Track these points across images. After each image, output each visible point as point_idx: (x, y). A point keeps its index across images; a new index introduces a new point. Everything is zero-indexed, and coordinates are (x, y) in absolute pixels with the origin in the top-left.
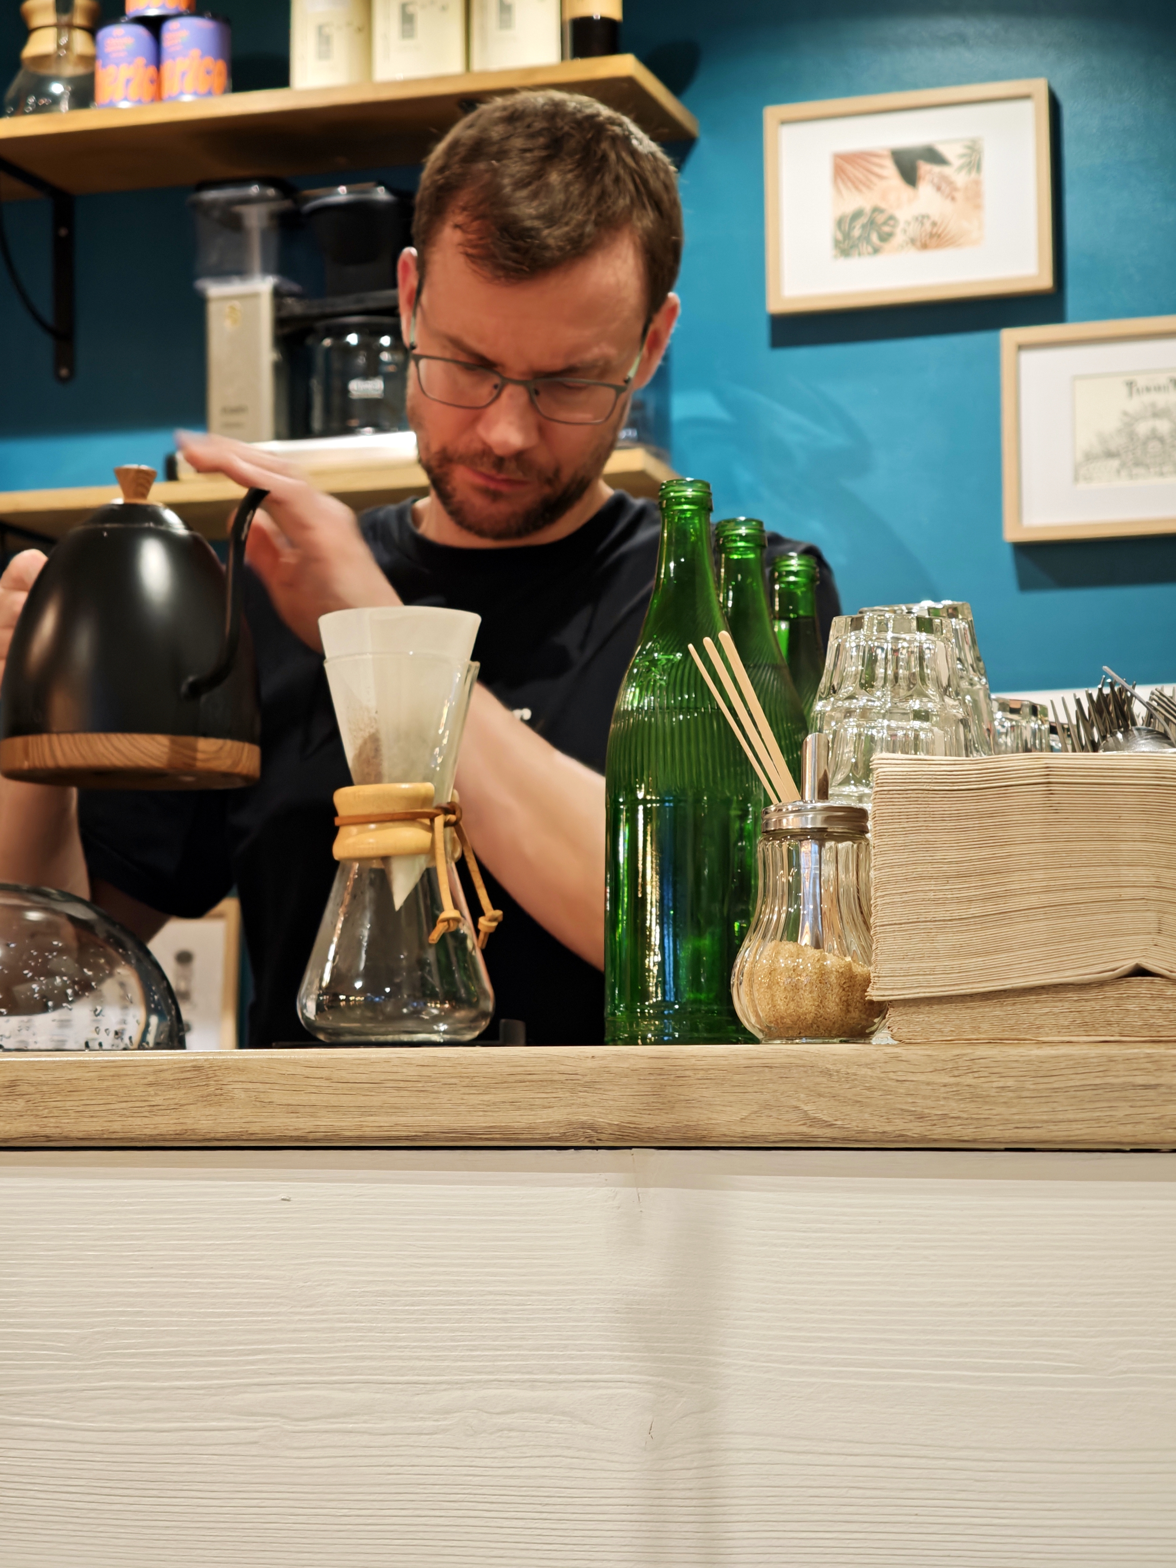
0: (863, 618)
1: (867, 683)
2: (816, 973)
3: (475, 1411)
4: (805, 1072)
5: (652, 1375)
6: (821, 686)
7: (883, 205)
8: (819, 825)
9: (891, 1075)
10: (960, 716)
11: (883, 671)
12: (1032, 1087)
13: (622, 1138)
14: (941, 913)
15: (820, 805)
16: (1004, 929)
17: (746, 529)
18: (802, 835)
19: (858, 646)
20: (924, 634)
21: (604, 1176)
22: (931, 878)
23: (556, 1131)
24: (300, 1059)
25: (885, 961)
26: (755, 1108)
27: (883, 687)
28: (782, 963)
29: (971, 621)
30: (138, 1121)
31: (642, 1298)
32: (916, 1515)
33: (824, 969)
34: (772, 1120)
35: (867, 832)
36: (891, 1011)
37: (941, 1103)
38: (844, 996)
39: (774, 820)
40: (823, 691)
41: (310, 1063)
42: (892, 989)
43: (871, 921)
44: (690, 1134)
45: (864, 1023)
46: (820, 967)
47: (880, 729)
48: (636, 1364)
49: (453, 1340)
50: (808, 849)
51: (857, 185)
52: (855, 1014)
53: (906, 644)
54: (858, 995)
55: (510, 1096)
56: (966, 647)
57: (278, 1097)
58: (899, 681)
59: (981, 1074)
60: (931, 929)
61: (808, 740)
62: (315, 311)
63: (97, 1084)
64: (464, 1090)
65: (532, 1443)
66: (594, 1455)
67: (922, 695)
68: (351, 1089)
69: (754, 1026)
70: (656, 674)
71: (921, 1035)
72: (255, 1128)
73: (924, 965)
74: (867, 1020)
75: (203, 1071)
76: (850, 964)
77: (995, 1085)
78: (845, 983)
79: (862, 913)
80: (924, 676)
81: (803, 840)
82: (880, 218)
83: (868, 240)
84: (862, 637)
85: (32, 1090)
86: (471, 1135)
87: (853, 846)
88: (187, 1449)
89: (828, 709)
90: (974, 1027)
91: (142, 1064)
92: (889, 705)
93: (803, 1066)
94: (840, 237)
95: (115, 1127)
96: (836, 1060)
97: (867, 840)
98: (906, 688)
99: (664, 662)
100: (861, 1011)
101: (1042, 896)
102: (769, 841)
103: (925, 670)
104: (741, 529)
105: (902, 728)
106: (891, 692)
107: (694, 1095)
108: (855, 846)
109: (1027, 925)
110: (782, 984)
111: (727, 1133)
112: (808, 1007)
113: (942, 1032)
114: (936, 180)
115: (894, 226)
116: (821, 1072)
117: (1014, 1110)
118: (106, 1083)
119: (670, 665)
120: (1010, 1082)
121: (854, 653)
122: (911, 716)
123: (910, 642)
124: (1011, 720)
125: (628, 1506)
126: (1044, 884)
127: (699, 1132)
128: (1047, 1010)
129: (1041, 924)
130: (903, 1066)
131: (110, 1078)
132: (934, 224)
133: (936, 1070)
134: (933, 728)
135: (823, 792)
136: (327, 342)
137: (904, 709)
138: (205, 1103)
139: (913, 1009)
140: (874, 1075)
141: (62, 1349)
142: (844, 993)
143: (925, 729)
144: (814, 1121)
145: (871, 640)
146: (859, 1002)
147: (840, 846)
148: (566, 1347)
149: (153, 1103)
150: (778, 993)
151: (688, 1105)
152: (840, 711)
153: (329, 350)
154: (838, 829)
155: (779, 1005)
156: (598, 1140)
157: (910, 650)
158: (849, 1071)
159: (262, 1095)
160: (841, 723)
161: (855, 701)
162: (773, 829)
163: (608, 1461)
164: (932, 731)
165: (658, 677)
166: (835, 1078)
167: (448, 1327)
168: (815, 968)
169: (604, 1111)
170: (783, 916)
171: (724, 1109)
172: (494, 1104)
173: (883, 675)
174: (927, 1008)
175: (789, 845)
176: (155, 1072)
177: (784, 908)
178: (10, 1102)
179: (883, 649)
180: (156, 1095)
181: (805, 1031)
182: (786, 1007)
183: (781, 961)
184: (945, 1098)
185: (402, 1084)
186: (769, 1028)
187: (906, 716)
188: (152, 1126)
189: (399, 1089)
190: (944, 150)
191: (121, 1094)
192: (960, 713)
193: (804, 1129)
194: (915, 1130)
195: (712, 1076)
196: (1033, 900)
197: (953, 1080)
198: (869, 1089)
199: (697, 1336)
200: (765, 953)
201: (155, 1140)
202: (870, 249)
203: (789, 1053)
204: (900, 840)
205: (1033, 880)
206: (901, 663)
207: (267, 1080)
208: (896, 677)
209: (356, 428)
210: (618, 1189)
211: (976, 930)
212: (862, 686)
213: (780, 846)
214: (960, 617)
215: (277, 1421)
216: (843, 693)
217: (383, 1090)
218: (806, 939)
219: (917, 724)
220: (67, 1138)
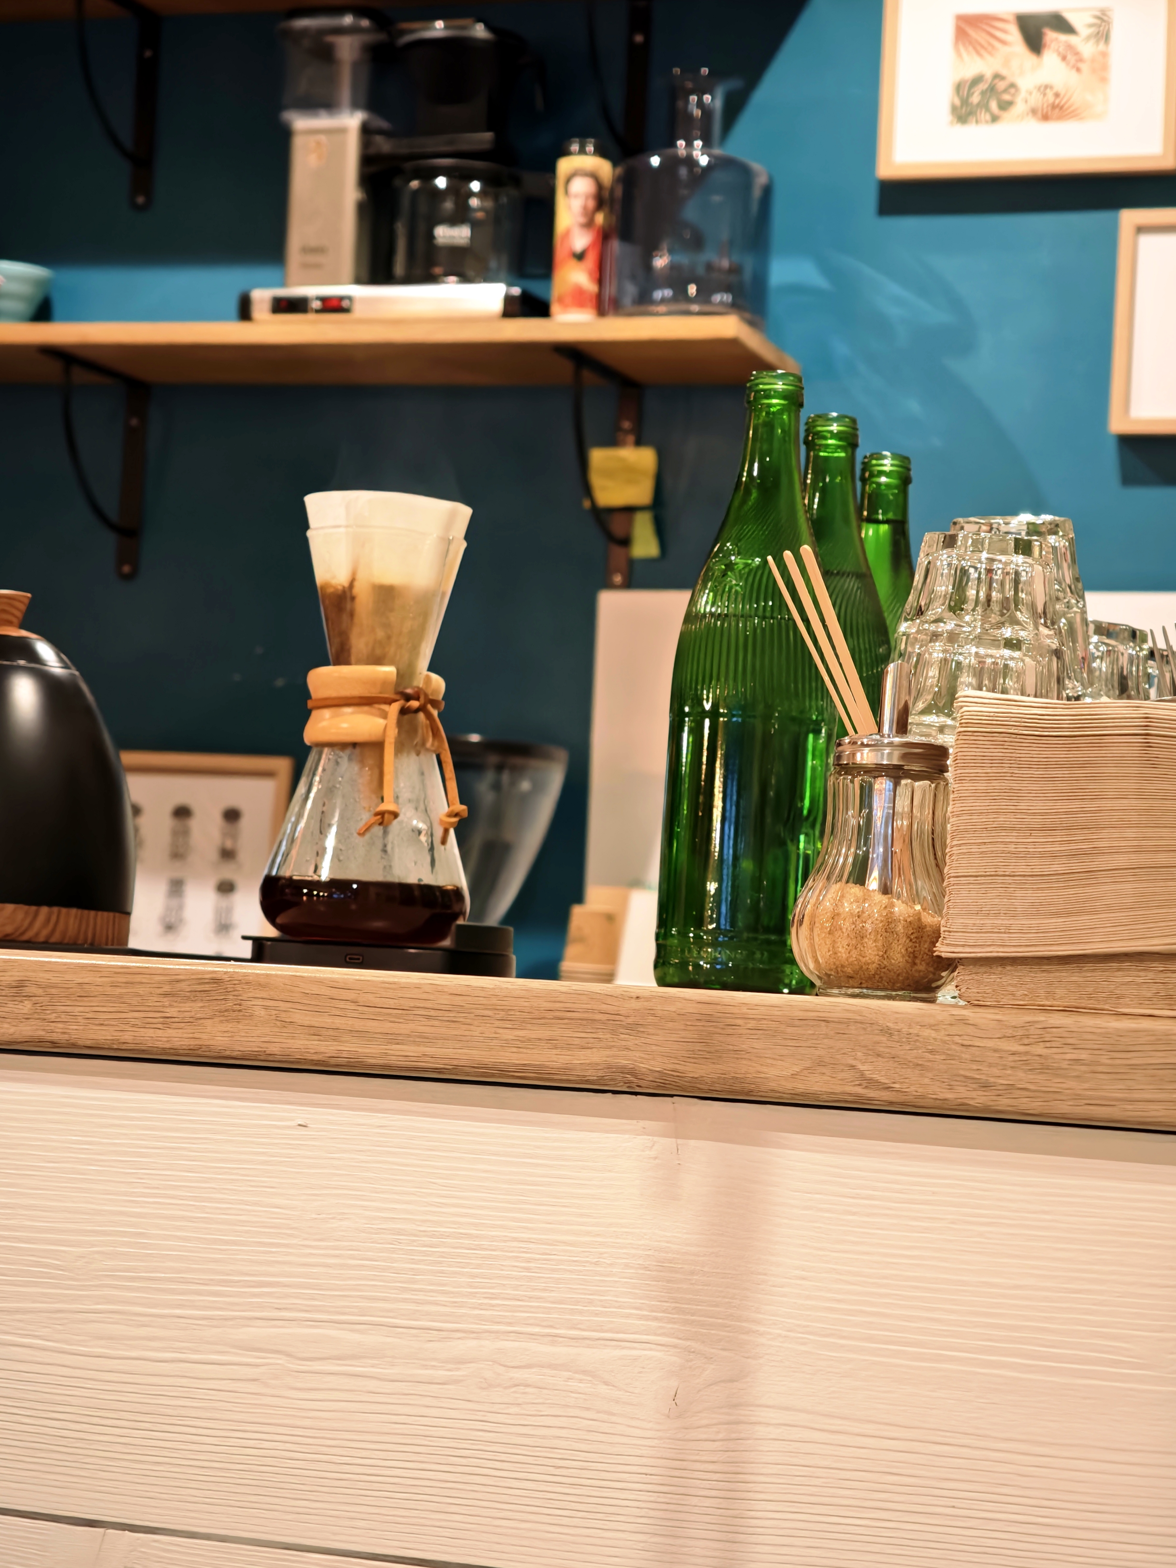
0: (957, 535)
1: (956, 605)
2: (882, 921)
3: (490, 1363)
4: (864, 1029)
5: (680, 1339)
6: (907, 607)
7: (1004, 72)
8: (895, 762)
9: (957, 1039)
10: (1054, 647)
11: (974, 592)
12: (1109, 1062)
13: (663, 1085)
14: (1022, 868)
15: (897, 740)
16: (1087, 890)
17: (838, 426)
18: (878, 770)
19: (950, 565)
20: (1021, 556)
21: (642, 1123)
22: (1013, 829)
23: (594, 1074)
24: (325, 979)
25: (957, 914)
26: (808, 1064)
27: (973, 610)
28: (847, 907)
29: (1072, 538)
30: (150, 1033)
31: (674, 1256)
32: (954, 1507)
33: (891, 918)
34: (826, 1078)
35: (947, 771)
36: (960, 968)
37: (1009, 1072)
38: (911, 947)
39: (847, 753)
40: (908, 610)
41: (335, 984)
42: (963, 946)
43: (945, 871)
44: (737, 1087)
45: (931, 976)
46: (887, 915)
47: (969, 654)
48: (664, 1325)
49: (471, 1287)
50: (882, 785)
51: (978, 49)
52: (922, 967)
53: (1000, 566)
54: (926, 946)
55: (544, 1033)
56: (1065, 565)
57: (300, 1017)
58: (992, 604)
59: (1053, 1044)
60: (1010, 884)
61: (889, 669)
62: (404, 151)
63: (109, 990)
64: (498, 1023)
65: (549, 1401)
66: (614, 1419)
67: (1015, 622)
68: (379, 1014)
69: (812, 973)
70: (732, 580)
71: (991, 998)
72: (274, 1049)
73: (1000, 922)
74: (934, 974)
75: (222, 984)
76: (919, 913)
77: (1068, 1056)
78: (912, 933)
79: (936, 858)
80: (1018, 600)
81: (877, 777)
82: (1001, 85)
83: (988, 109)
84: (954, 556)
85: (40, 992)
86: (503, 1072)
87: (930, 786)
88: (184, 1382)
89: (914, 630)
90: (1049, 993)
91: (158, 972)
92: (979, 630)
93: (861, 1023)
94: (957, 102)
95: (126, 1037)
96: (897, 1018)
97: (945, 780)
98: (998, 613)
99: (741, 566)
100: (928, 964)
101: (1133, 856)
102: (841, 775)
103: (1020, 594)
104: (832, 425)
105: (992, 656)
106: (982, 616)
107: (743, 1046)
108: (933, 785)
109: (1113, 887)
110: (844, 930)
111: (776, 1089)
112: (872, 957)
113: (1013, 995)
114: (1061, 49)
115: (1013, 95)
116: (881, 1030)
117: (1086, 1086)
118: (118, 991)
119: (747, 570)
120: (1084, 1055)
121: (946, 571)
122: (1003, 642)
123: (1006, 564)
124: (1107, 645)
125: (646, 1475)
126: (1135, 843)
127: (746, 1085)
128: (1130, 979)
129: (1129, 886)
130: (970, 1030)
131: (123, 985)
132: (1057, 95)
133: (1005, 1037)
134: (1024, 658)
135: (902, 726)
136: (415, 184)
137: (994, 636)
138: (222, 1018)
139: (983, 969)
140: (939, 1037)
141: (57, 1268)
142: (910, 944)
143: (1016, 658)
144: (871, 1083)
145: (964, 559)
146: (927, 954)
147: (917, 784)
148: (591, 1302)
149: (168, 1015)
150: (840, 939)
151: (736, 1056)
152: (926, 634)
153: (416, 193)
154: (916, 767)
155: (840, 952)
156: (637, 1086)
157: (1005, 571)
158: (911, 1031)
159: (283, 1015)
160: (926, 647)
161: (942, 624)
162: (845, 762)
163: (629, 1426)
164: (1023, 661)
165: (734, 582)
166: (896, 1038)
167: (467, 1272)
168: (881, 915)
169: (647, 1056)
170: (850, 860)
171: (774, 1062)
172: (529, 1040)
173: (974, 597)
174: (1000, 969)
175: (862, 780)
176: (171, 982)
177: (852, 850)
178: (16, 1003)
179: (976, 568)
180: (171, 1006)
181: (866, 981)
182: (848, 955)
183: (846, 905)
184: (1012, 1067)
185: (432, 1013)
186: (829, 976)
187: (997, 643)
188: (165, 1039)
189: (429, 1017)
190: (1072, 18)
191: (134, 1002)
192: (1054, 644)
193: (859, 1090)
194: (978, 1099)
195: (764, 1027)
196: (1121, 860)
197: (1022, 1049)
198: (931, 1052)
199: (731, 1301)
200: (829, 896)
201: (166, 1054)
202: (988, 117)
203: (848, 1007)
204: (981, 786)
205: (1125, 839)
206: (995, 585)
207: (289, 999)
208: (989, 600)
209: (440, 276)
210: (656, 1139)
211: (1058, 888)
212: (951, 609)
213: (852, 781)
214: (1061, 533)
215: (280, 1359)
216: (930, 615)
217: (412, 1017)
218: (873, 882)
219: (1007, 653)
220: (74, 1045)
